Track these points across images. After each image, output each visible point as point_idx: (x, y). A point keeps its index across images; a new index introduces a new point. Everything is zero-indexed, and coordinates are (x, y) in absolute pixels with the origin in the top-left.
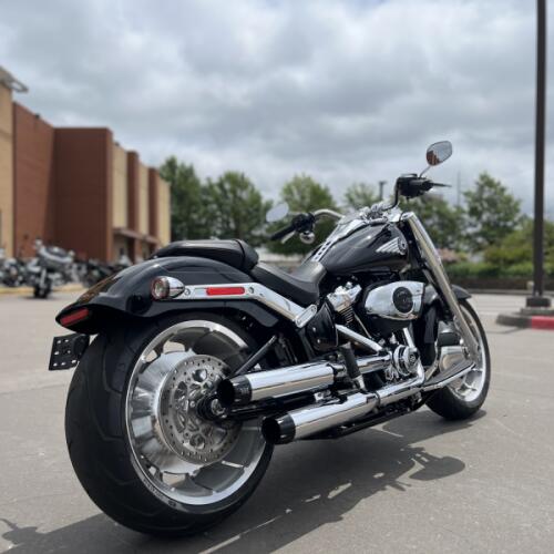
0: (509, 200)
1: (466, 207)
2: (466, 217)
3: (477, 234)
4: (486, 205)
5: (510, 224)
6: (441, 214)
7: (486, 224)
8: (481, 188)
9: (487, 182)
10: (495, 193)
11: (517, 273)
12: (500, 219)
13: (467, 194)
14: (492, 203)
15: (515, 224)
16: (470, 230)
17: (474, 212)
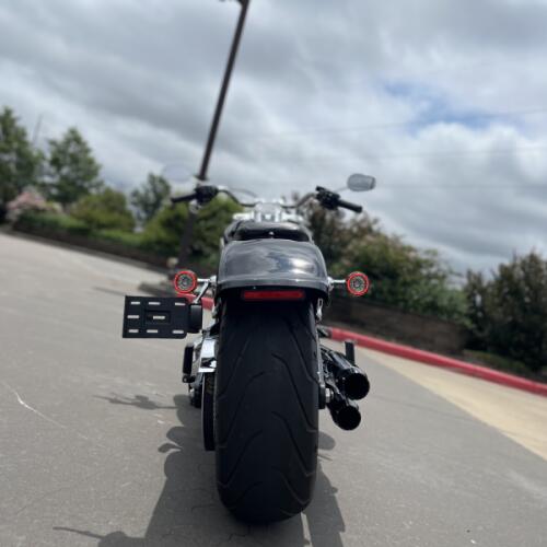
0: (91, 162)
1: (49, 156)
2: (46, 165)
3: (52, 185)
4: (68, 160)
5: (86, 185)
6: (20, 153)
7: (64, 178)
8: (68, 142)
9: (74, 137)
10: (81, 151)
11: (108, 238)
12: (79, 178)
13: (53, 143)
14: (75, 160)
15: (91, 186)
16: (47, 179)
17: (55, 162)
